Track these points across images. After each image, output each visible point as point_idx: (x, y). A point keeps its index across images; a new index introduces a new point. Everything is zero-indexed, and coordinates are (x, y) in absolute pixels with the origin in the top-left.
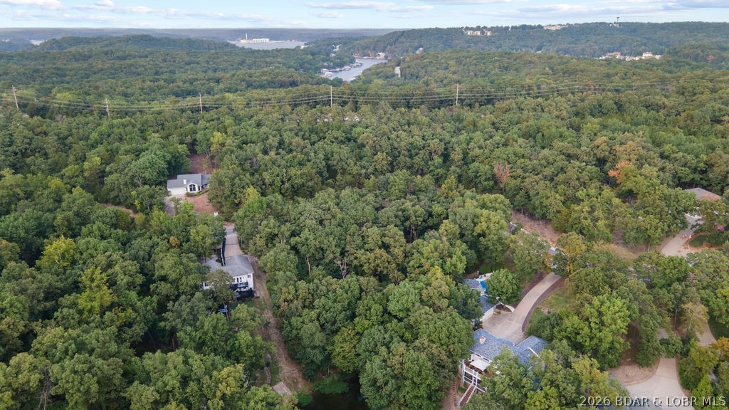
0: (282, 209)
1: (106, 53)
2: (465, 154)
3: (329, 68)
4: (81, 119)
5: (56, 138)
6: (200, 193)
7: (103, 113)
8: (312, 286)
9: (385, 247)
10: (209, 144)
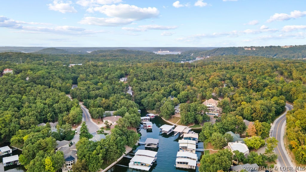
0: (140, 82)
1: (110, 55)
2: (186, 76)
3: (184, 61)
4: (104, 67)
5: (99, 71)
6: (126, 81)
7: (108, 67)
8: (141, 93)
9: (157, 89)
10: (130, 72)
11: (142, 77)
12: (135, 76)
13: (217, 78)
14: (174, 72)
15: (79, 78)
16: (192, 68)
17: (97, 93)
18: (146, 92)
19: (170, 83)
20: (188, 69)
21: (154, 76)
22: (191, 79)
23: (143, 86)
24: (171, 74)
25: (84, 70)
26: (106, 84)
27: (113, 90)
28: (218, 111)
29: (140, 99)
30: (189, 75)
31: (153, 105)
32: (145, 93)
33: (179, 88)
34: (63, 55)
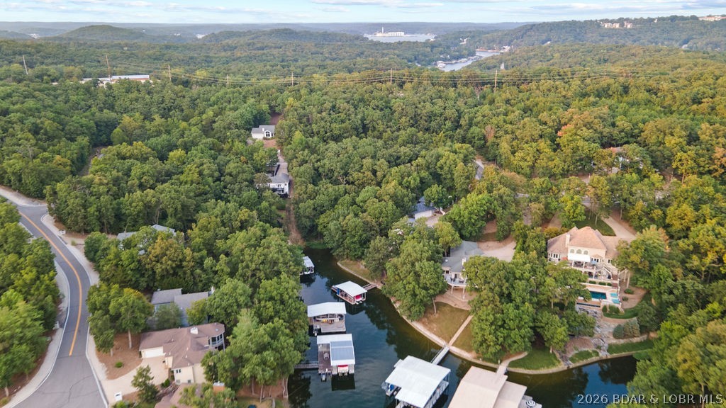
0: (316, 146)
1: (249, 45)
2: (471, 119)
3: (445, 60)
4: (209, 88)
5: (189, 99)
6: (272, 138)
7: (224, 85)
8: (316, 188)
9: (374, 172)
10: (284, 105)
11: (323, 123)
12: (300, 119)
13: (586, 133)
14: (428, 104)
15: (118, 130)
16: (486, 89)
17: (148, 199)
18: (336, 187)
19: (418, 147)
20: (473, 95)
21: (363, 119)
22: (489, 131)
23: (326, 161)
24: (419, 112)
25: (144, 99)
26: (196, 156)
27: (218, 179)
28: (615, 277)
29: (314, 213)
30: (480, 118)
31: (360, 242)
32: (331, 188)
33: (450, 171)
34: (120, 44)
